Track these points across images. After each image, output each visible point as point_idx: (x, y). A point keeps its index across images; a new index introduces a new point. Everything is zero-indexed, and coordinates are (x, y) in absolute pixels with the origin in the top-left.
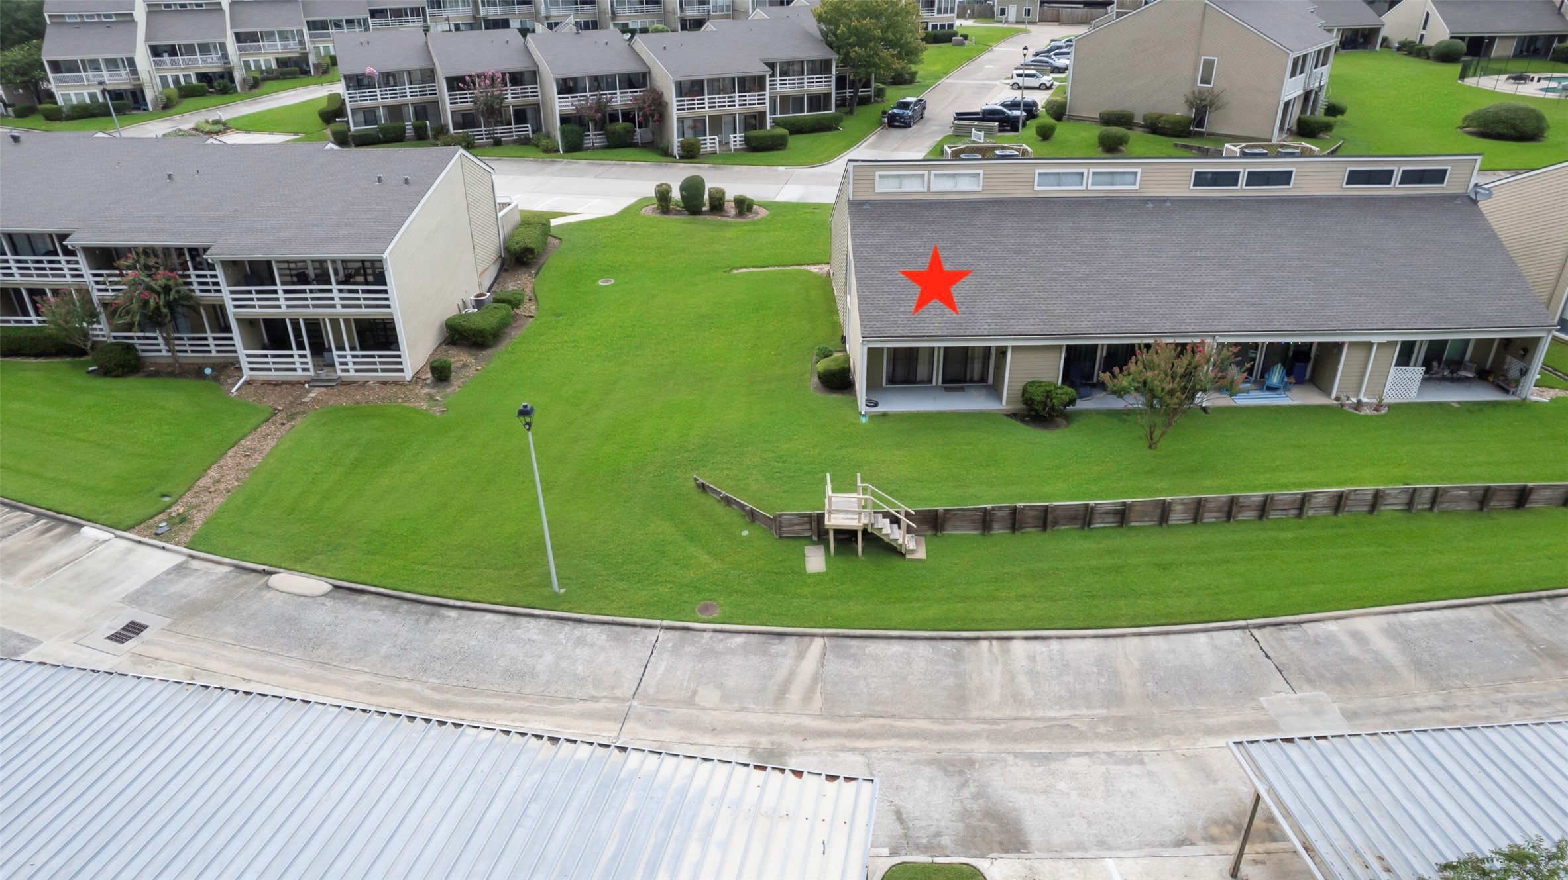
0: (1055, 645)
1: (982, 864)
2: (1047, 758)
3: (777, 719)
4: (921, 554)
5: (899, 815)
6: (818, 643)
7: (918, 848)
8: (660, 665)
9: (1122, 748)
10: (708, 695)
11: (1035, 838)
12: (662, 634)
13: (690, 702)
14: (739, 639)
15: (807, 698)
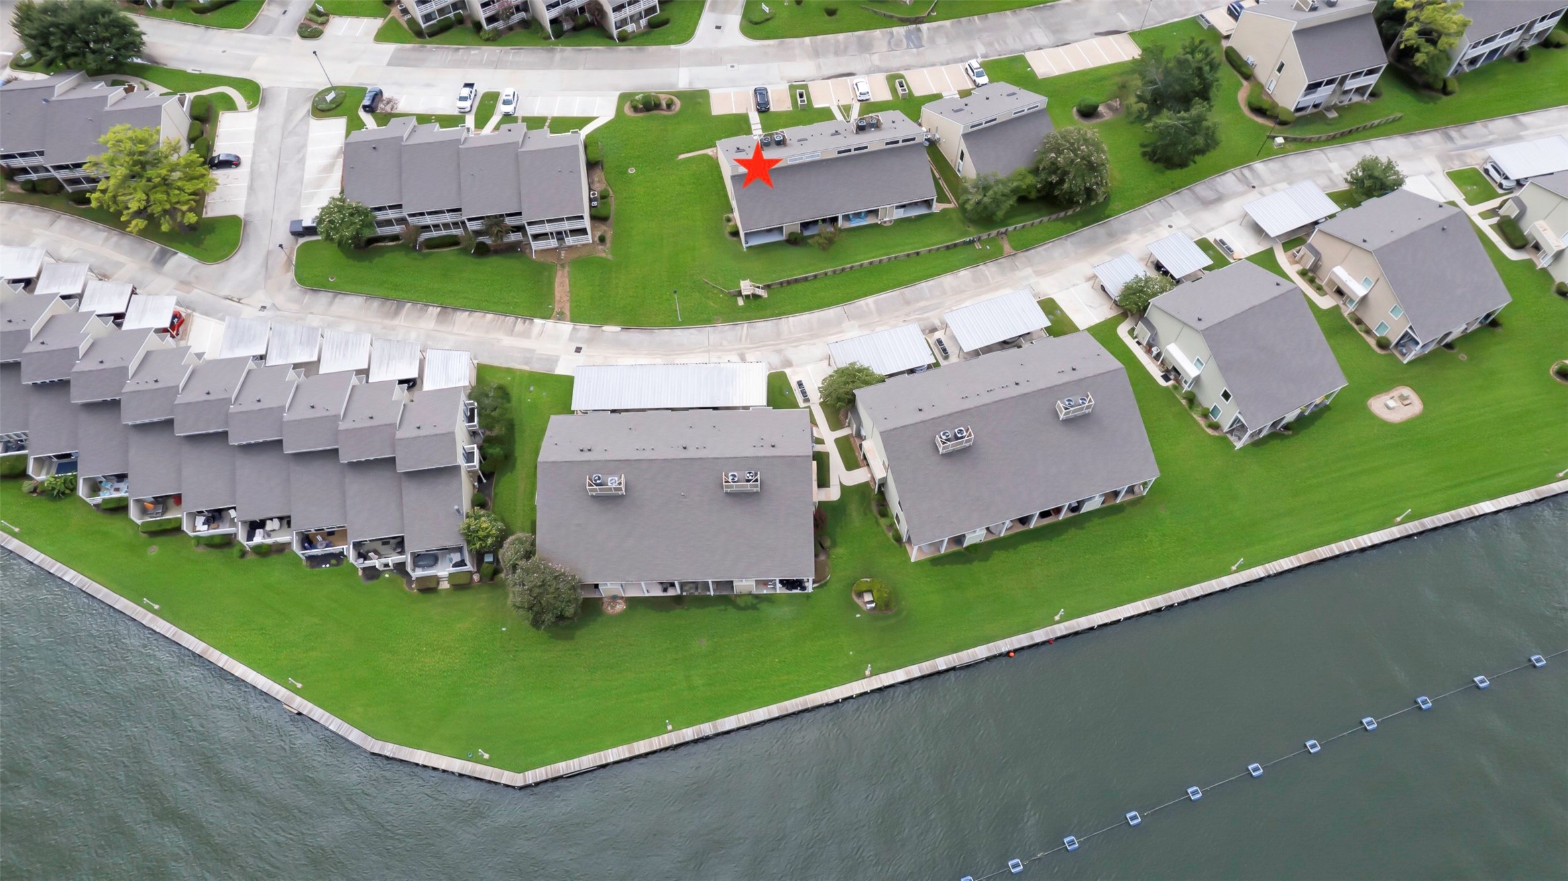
0: (799, 317)
1: (785, 370)
2: (797, 346)
3: (742, 346)
4: (766, 296)
5: (769, 363)
6: (746, 325)
7: (773, 369)
8: (712, 338)
9: (811, 342)
10: (725, 343)
11: (794, 363)
12: (710, 329)
13: (721, 345)
14: (727, 327)
15: (746, 340)
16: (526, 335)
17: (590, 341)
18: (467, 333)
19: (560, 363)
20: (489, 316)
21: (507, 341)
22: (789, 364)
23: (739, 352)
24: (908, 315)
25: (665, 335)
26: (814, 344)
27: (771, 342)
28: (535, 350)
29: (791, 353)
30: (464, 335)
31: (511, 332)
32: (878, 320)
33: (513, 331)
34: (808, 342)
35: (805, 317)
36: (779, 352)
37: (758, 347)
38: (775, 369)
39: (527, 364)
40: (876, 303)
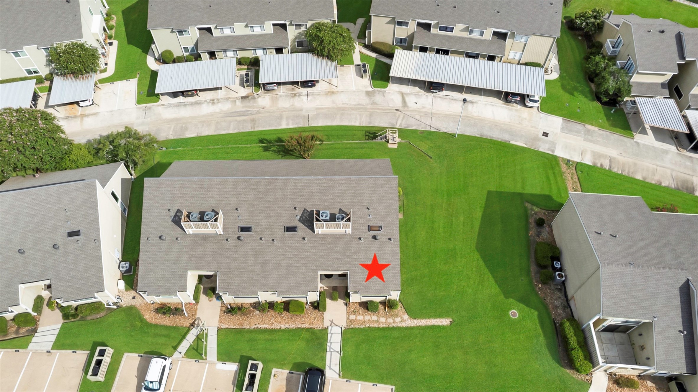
1: (372, 89)
3: (404, 112)
10: (417, 117)
11: (363, 92)
16: (596, 155)
17: (536, 139)
18: (655, 167)
19: (560, 126)
20: (639, 177)
21: (613, 153)
22: (368, 93)
23: (406, 109)
24: (258, 112)
25: (469, 132)
26: (343, 104)
27: (378, 111)
28: (584, 140)
29: (365, 100)
30: (657, 166)
31: (611, 160)
32: (284, 113)
33: (610, 160)
34: (348, 106)
35: (345, 123)
36: (374, 103)
37: (390, 109)
38: (380, 92)
39: (589, 131)
40: (281, 125)
